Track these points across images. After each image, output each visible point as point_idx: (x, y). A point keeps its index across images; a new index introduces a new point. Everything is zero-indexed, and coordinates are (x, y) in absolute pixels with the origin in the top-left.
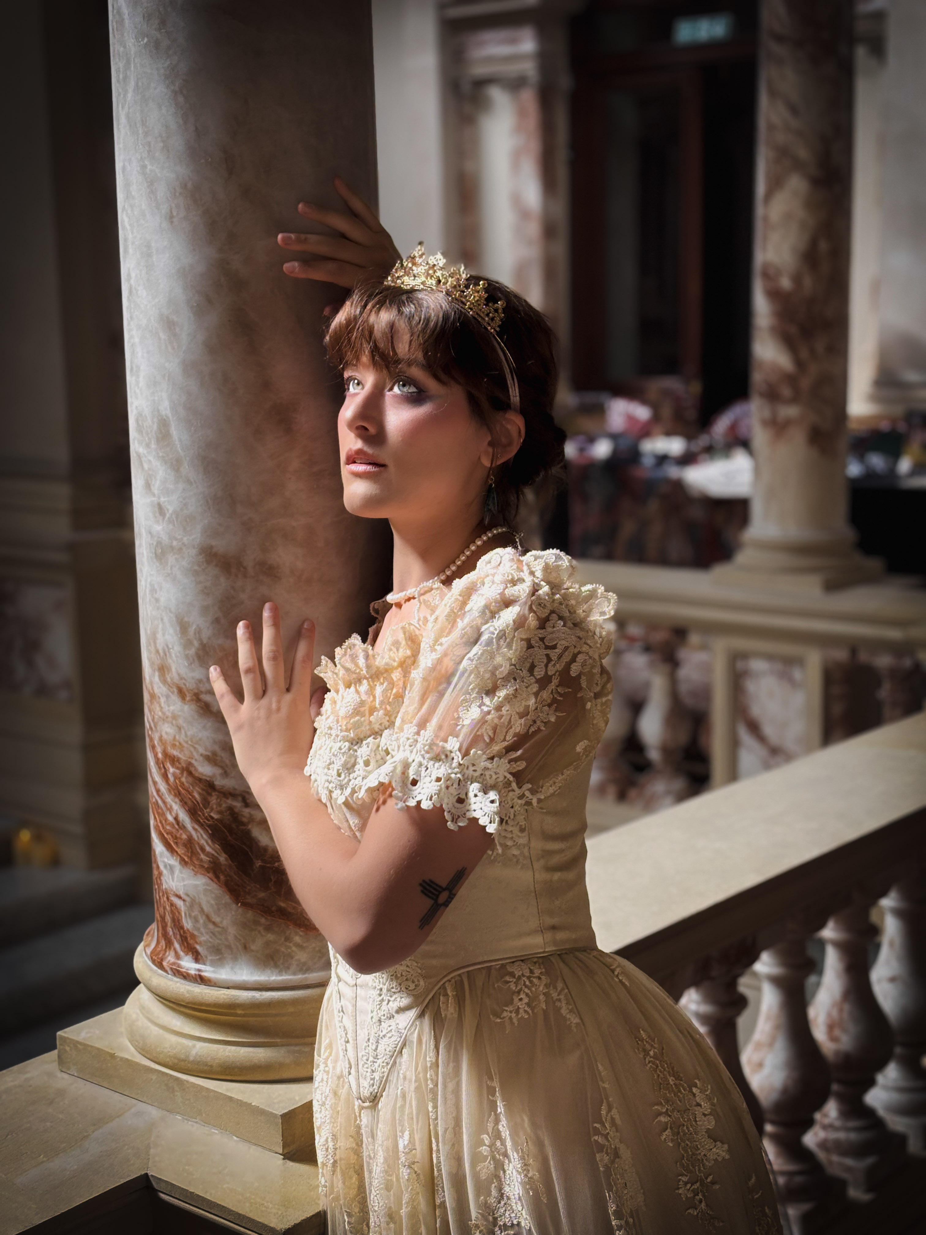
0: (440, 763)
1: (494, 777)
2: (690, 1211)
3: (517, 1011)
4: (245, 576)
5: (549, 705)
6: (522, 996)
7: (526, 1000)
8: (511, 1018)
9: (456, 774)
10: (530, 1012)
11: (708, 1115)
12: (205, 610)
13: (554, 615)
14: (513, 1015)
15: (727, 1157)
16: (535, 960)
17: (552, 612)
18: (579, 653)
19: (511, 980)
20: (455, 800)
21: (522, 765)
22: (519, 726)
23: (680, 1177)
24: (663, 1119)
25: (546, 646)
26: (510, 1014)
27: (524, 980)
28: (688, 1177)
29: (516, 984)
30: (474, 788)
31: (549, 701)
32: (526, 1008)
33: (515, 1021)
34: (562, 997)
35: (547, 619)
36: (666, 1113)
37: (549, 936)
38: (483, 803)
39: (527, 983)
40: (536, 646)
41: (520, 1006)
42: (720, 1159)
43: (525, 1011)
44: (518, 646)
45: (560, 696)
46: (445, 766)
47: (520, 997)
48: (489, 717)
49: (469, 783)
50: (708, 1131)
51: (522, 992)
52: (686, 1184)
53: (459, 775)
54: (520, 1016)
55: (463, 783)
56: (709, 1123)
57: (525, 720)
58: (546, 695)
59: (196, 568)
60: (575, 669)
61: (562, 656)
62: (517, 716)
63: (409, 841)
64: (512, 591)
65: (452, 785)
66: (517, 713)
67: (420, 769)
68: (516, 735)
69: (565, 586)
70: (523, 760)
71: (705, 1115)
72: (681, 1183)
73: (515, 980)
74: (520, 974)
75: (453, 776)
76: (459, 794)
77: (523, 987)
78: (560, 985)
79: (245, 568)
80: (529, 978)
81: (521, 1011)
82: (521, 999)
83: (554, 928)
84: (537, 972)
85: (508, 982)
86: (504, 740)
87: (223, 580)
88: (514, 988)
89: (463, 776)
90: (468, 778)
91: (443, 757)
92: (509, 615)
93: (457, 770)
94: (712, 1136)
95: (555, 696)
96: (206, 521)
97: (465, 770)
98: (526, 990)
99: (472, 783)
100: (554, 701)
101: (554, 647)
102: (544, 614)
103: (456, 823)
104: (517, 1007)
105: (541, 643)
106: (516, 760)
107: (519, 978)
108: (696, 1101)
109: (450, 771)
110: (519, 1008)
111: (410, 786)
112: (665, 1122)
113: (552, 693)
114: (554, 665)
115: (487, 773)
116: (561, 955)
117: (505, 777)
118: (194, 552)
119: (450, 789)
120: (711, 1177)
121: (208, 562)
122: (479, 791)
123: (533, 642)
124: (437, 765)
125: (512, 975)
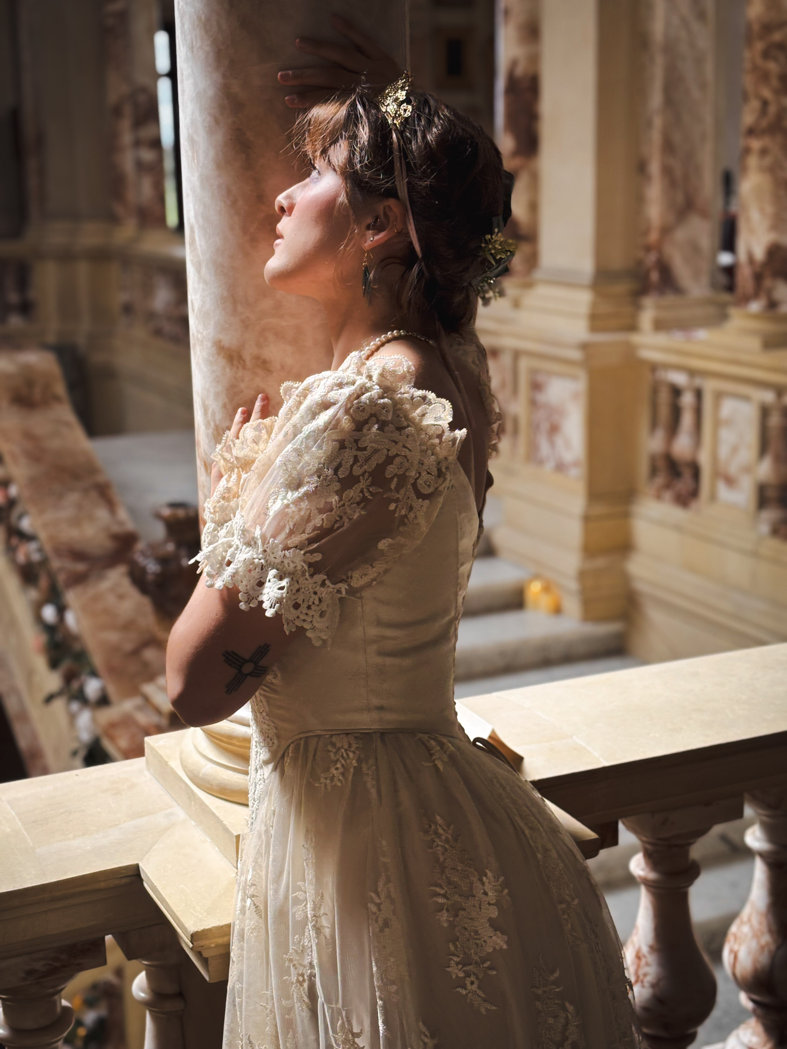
0: (251, 548)
1: (292, 565)
2: (459, 989)
3: (332, 779)
4: (244, 368)
5: (358, 504)
6: (339, 765)
7: (341, 770)
8: (326, 785)
9: (260, 560)
10: (344, 781)
11: (493, 904)
12: (217, 395)
13: (374, 418)
14: (328, 782)
15: (505, 947)
16: (357, 735)
17: (372, 415)
18: (397, 455)
19: (332, 750)
20: (256, 583)
21: (318, 557)
22: (318, 521)
23: (451, 957)
24: (441, 900)
25: (358, 447)
26: (325, 781)
27: (342, 752)
28: (460, 958)
29: (335, 753)
30: (272, 573)
31: (358, 499)
32: (341, 778)
33: (329, 787)
34: (370, 773)
35: (366, 422)
36: (444, 896)
37: (375, 715)
38: (272, 588)
39: (345, 755)
40: (349, 447)
41: (335, 775)
42: (498, 948)
43: (339, 780)
44: (328, 447)
45: (371, 496)
46: (253, 551)
47: (336, 767)
48: (289, 510)
49: (270, 569)
50: (490, 920)
51: (339, 762)
52: (457, 964)
53: (262, 561)
54: (333, 784)
55: (266, 568)
56: (494, 913)
57: (327, 516)
58: (352, 493)
59: (211, 358)
60: (391, 470)
61: (370, 458)
62: (316, 511)
63: (216, 615)
64: (333, 395)
65: (255, 569)
66: (317, 509)
67: (236, 552)
68: (315, 528)
69: (402, 390)
70: (319, 552)
71: (489, 904)
72: (452, 962)
73: (335, 750)
74: (340, 746)
75: (256, 561)
76: (261, 578)
77: (341, 758)
78: (371, 761)
79: (244, 361)
80: (346, 750)
81: (336, 779)
82: (337, 769)
83: (381, 708)
84: (354, 746)
85: (329, 751)
86: (304, 532)
87: (228, 370)
88: (333, 758)
89: (266, 561)
90: (270, 564)
91: (253, 543)
92: (324, 417)
93: (261, 556)
94: (494, 925)
95: (367, 495)
96: (216, 318)
97: (267, 557)
98: (343, 761)
99: (273, 569)
100: (364, 499)
101: (365, 449)
102: (361, 417)
103: (249, 604)
104: (332, 775)
105: (355, 444)
106: (312, 552)
107: (339, 749)
108: (484, 889)
109: (255, 556)
110: (334, 776)
111: (224, 566)
112: (442, 903)
113: (362, 491)
114: (361, 466)
115: (286, 562)
116: (383, 734)
117: (303, 567)
118: (209, 344)
119: (252, 572)
120: (489, 963)
121: (219, 354)
122: (274, 577)
123: (346, 443)
124: (248, 549)
125: (333, 745)
